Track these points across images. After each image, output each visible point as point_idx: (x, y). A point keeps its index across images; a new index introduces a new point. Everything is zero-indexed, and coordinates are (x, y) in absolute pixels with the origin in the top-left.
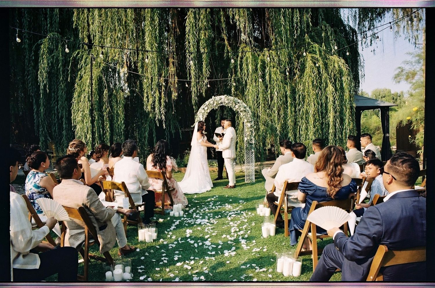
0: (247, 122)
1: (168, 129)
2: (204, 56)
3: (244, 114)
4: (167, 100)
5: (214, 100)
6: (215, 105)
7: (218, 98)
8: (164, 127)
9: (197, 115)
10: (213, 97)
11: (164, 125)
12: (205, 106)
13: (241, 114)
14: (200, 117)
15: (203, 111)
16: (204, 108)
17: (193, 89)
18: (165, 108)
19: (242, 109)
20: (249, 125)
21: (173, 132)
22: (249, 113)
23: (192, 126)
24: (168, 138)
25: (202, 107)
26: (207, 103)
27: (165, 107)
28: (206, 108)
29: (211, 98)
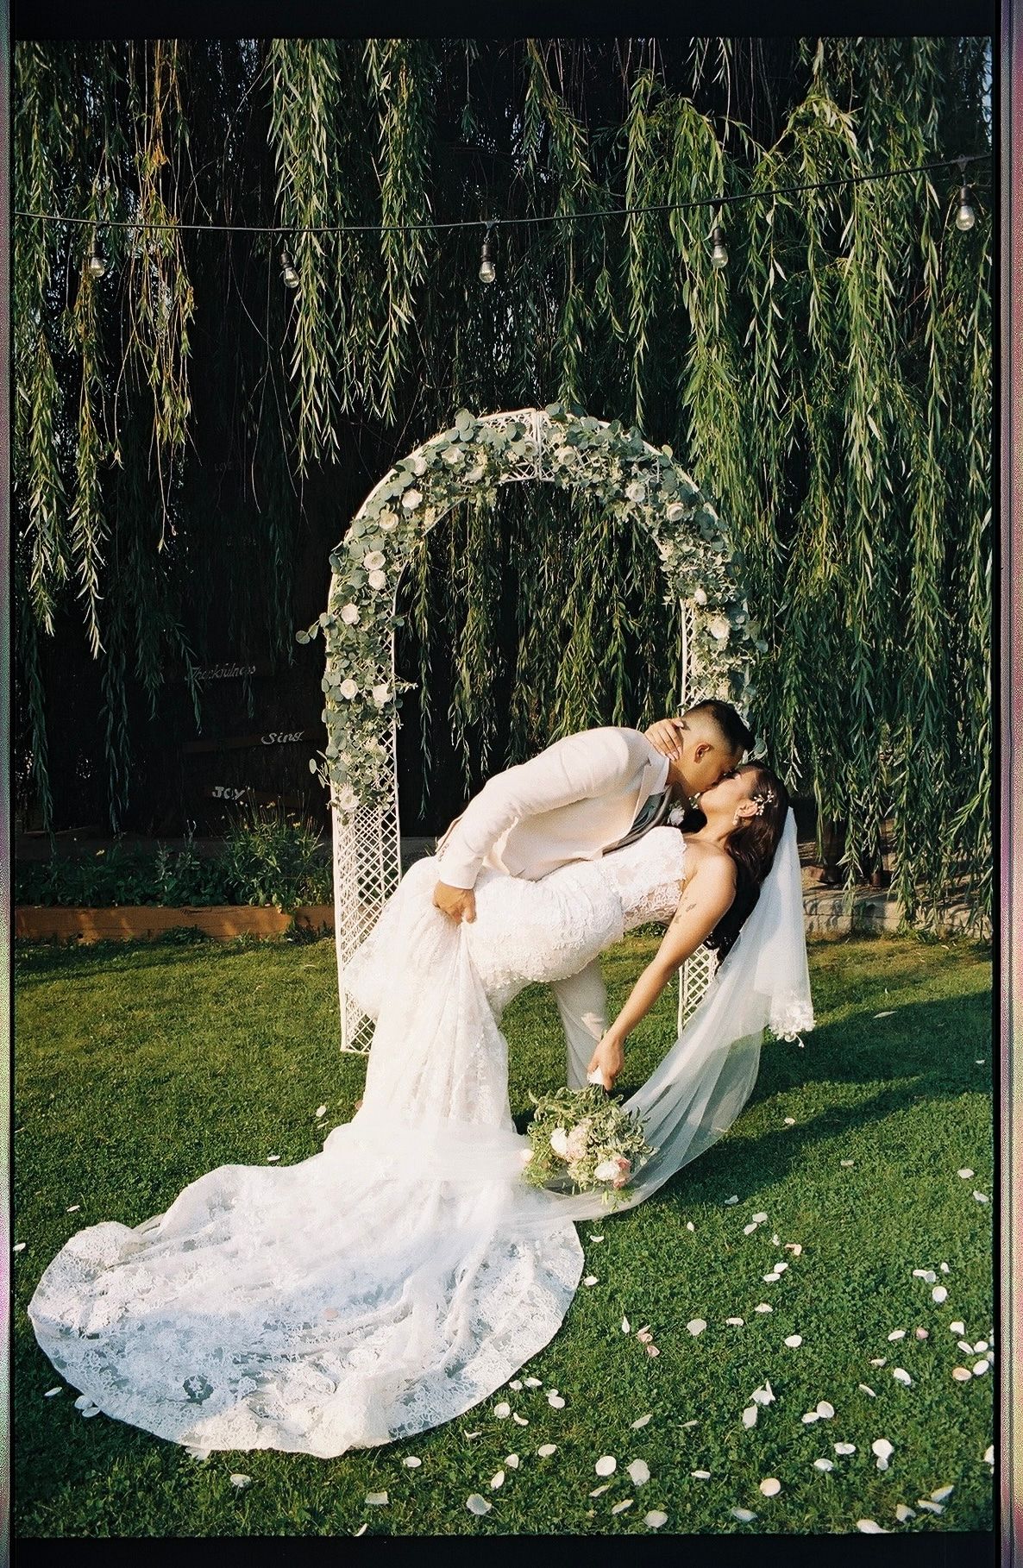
0: (710, 607)
1: (117, 660)
2: (392, 122)
3: (686, 548)
4: (117, 456)
5: (465, 437)
6: (476, 474)
7: (497, 423)
8: (97, 646)
9: (343, 551)
10: (463, 419)
11: (95, 632)
12: (405, 479)
13: (666, 551)
14: (368, 561)
15: (389, 523)
16: (393, 500)
17: (310, 364)
18: (103, 510)
19: (673, 510)
20: (720, 629)
21: (154, 681)
22: (717, 546)
23: (304, 638)
24: (118, 718)
25: (383, 489)
26: (418, 460)
27: (105, 505)
28: (412, 500)
29: (452, 424)
